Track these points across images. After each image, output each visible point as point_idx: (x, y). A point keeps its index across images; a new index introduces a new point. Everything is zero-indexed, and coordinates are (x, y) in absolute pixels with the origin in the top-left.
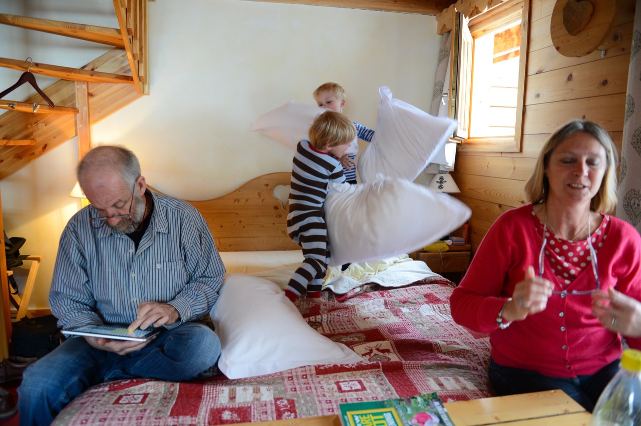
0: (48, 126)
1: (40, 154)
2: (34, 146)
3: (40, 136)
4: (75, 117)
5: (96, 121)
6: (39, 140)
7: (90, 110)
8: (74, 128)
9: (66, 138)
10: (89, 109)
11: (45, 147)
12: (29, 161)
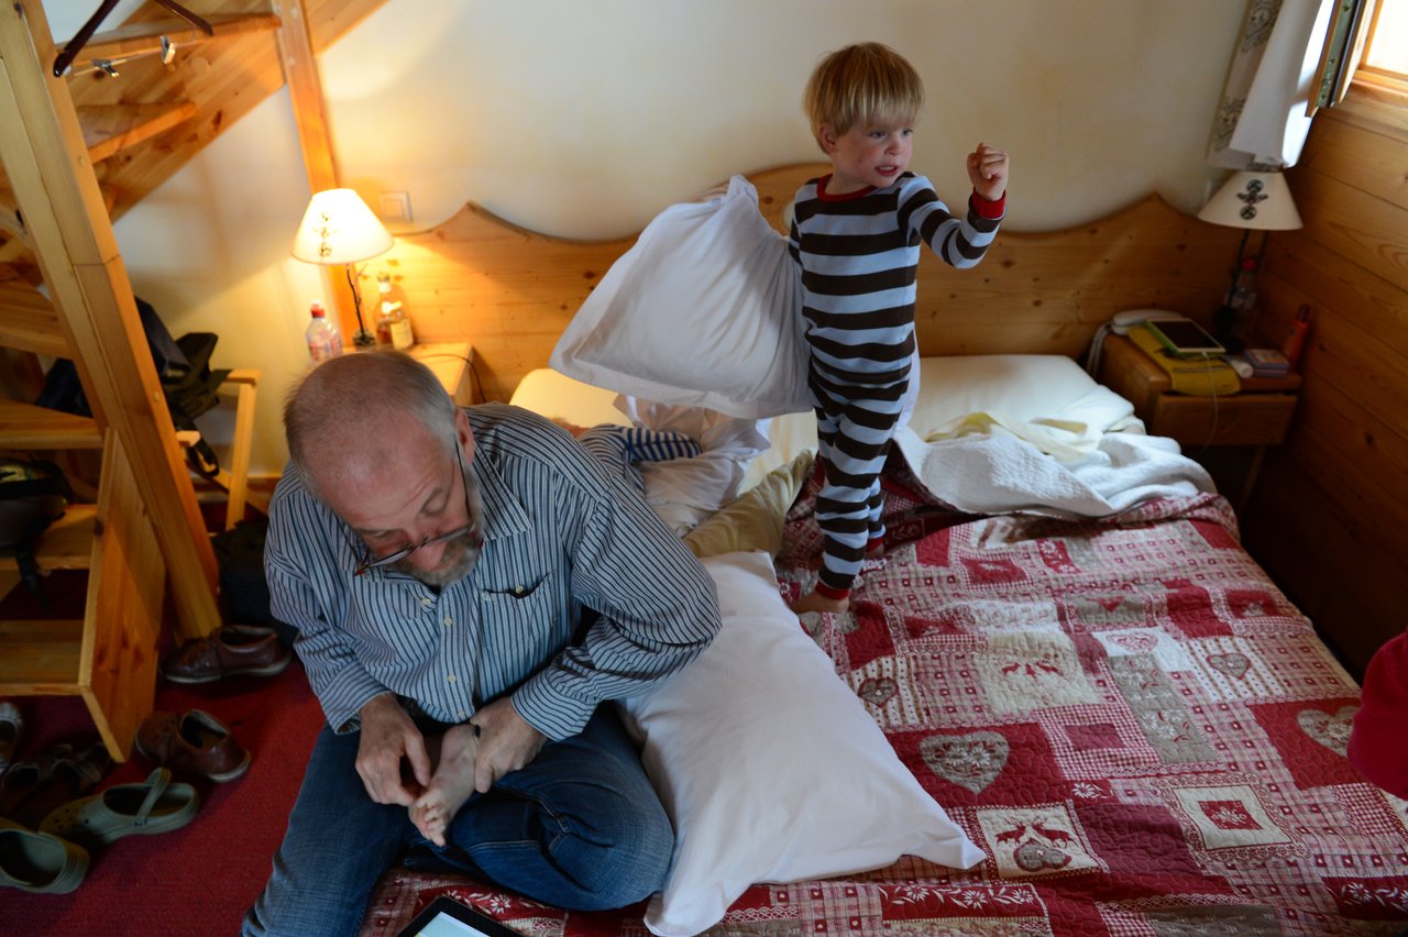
0: (217, 65)
1: (211, 137)
2: (192, 119)
3: (200, 91)
4: (275, 35)
5: (326, 44)
6: (201, 100)
7: (309, 14)
8: (277, 66)
9: (262, 94)
10: (304, 11)
11: (219, 120)
12: (188, 155)
